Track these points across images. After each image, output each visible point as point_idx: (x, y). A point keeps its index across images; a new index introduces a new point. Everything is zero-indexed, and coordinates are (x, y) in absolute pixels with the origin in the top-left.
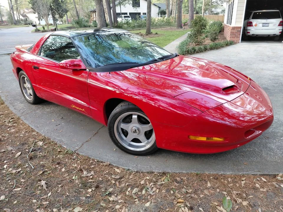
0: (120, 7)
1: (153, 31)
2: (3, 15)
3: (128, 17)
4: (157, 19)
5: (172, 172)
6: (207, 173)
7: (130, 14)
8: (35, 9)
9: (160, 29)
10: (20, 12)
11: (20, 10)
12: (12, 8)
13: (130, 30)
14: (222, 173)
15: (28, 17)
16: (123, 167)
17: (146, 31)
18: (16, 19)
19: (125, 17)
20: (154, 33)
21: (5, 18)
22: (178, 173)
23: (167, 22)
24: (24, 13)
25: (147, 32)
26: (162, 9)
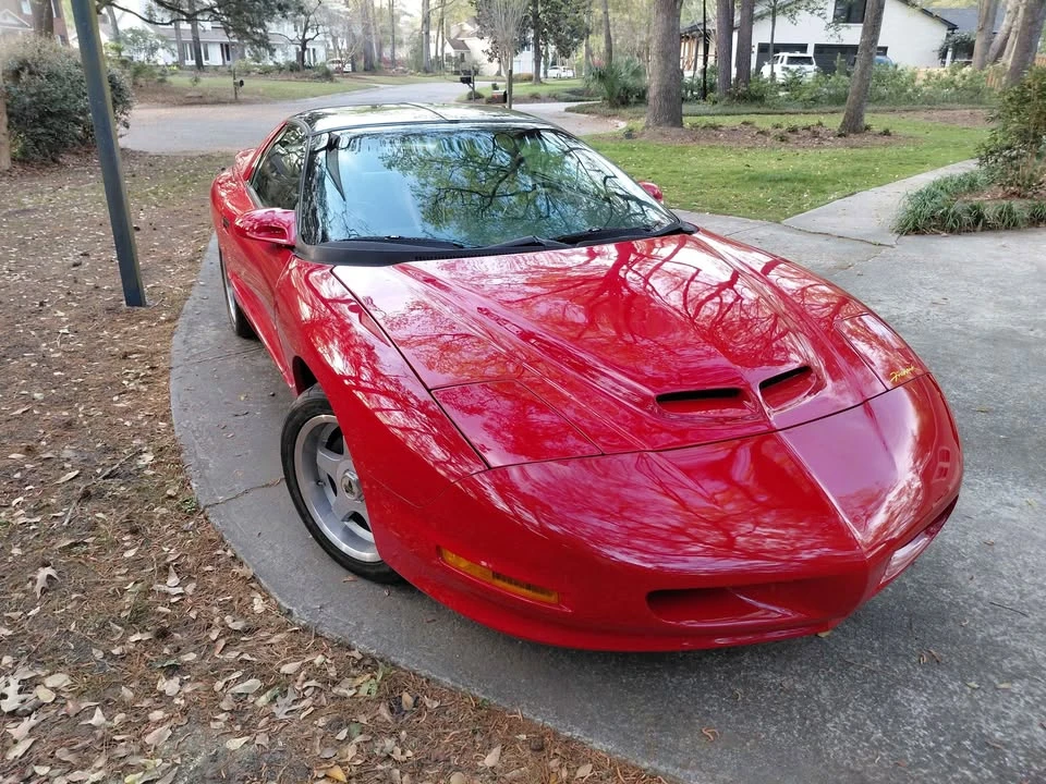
0: (774, 21)
1: (874, 120)
2: (401, 43)
3: (808, 60)
4: (922, 76)
5: (406, 665)
6: (521, 713)
7: (819, 48)
8: (484, 23)
9: (925, 115)
10: (449, 32)
11: (448, 26)
12: (426, 21)
13: (793, 110)
14: (577, 733)
15: (467, 48)
16: (278, 599)
17: (844, 122)
18: (433, 54)
19: (792, 60)
20: (876, 129)
21: (403, 53)
22: (424, 680)
23: (964, 88)
24: (458, 36)
25: (844, 125)
26: (959, 33)
